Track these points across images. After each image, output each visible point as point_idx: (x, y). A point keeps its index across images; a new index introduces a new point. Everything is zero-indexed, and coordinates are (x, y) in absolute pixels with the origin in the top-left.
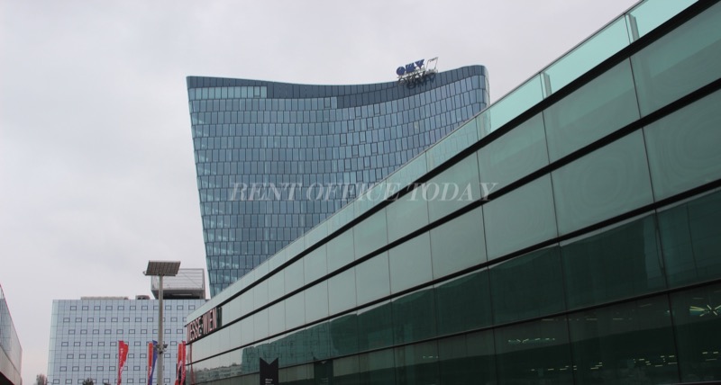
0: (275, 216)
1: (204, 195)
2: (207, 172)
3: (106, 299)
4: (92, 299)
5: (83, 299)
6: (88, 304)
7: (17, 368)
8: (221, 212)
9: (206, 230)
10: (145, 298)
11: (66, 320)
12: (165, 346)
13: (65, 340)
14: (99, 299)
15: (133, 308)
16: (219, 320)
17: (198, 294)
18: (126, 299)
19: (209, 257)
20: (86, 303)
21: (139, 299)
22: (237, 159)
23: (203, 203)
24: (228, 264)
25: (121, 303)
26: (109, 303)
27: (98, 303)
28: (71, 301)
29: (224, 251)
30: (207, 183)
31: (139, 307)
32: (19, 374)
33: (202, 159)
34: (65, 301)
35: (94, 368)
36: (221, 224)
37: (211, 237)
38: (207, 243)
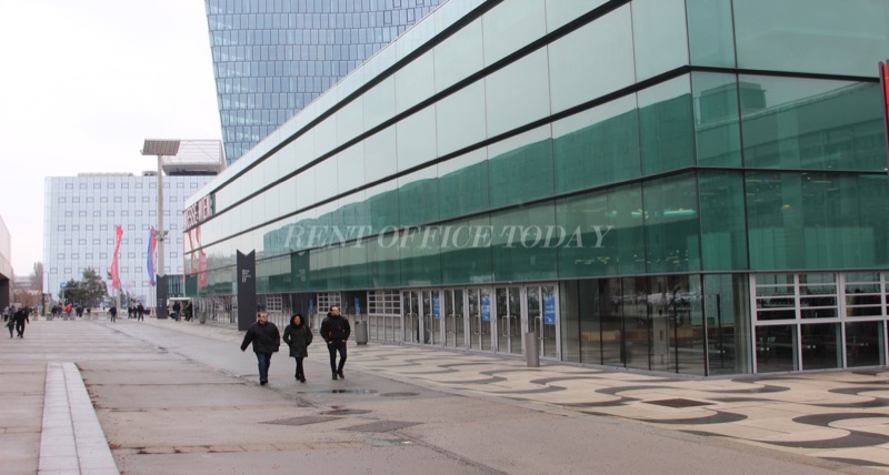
0: (301, 79)
1: (217, 54)
2: (220, 25)
3: (107, 175)
4: (91, 175)
5: (81, 175)
6: (85, 180)
7: (6, 257)
8: (238, 73)
9: (220, 95)
10: (152, 174)
11: (61, 200)
12: (166, 233)
13: (61, 223)
14: (99, 175)
15: (138, 185)
16: (213, 207)
17: (215, 170)
18: (131, 175)
19: (224, 127)
20: (84, 180)
21: (146, 175)
22: (256, 10)
23: (216, 63)
24: (246, 136)
25: (125, 179)
26: (111, 180)
27: (97, 180)
28: (66, 178)
29: (242, 121)
30: (220, 39)
31: (146, 185)
32: (9, 263)
33: (215, 10)
34: (59, 178)
35: (96, 256)
36: (237, 88)
37: (227, 104)
38: (222, 111)
